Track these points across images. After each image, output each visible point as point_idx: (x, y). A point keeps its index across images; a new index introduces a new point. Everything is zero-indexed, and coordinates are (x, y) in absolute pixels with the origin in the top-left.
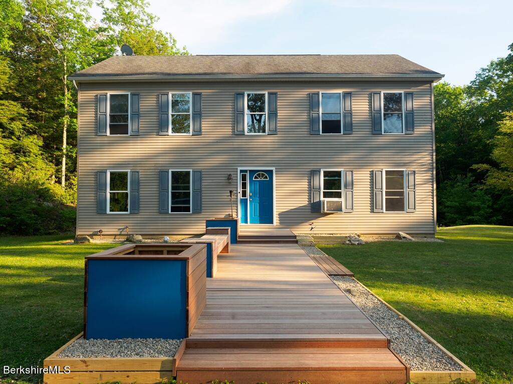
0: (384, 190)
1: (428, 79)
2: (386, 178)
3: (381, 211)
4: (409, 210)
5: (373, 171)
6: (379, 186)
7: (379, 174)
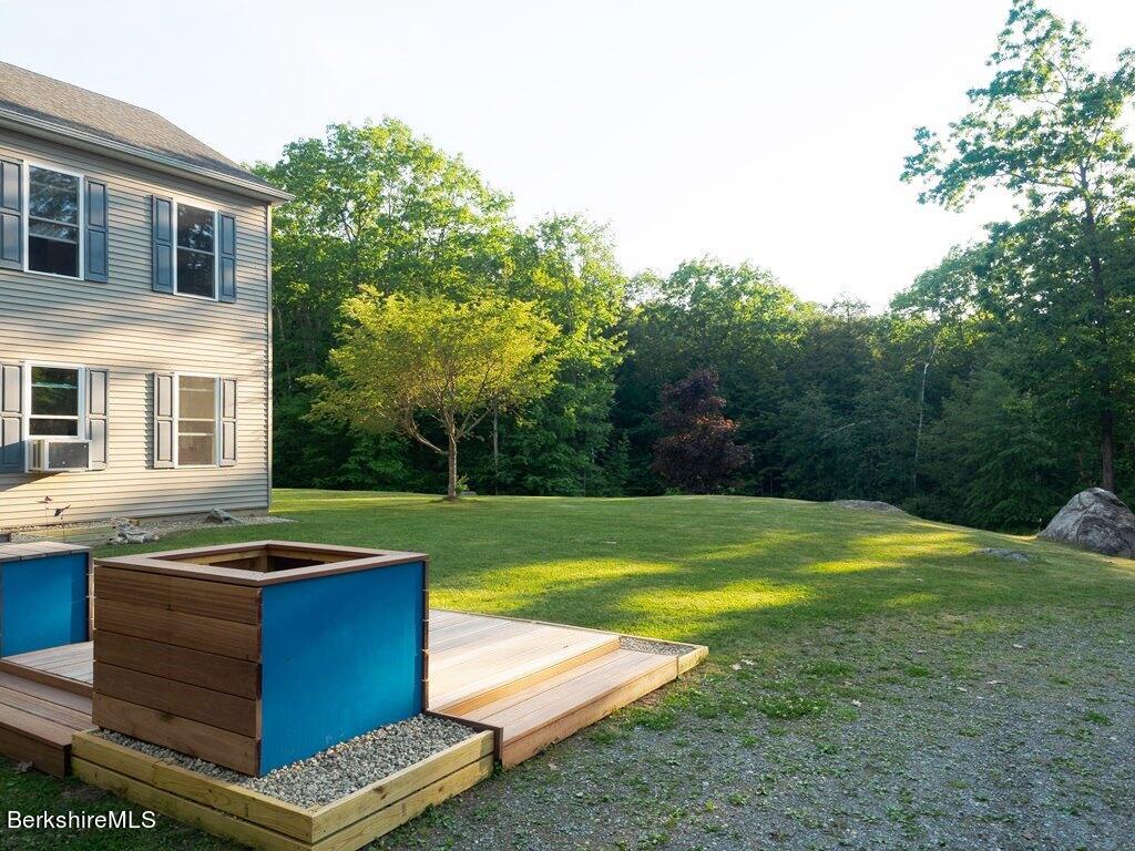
0: (176, 418)
1: (262, 197)
2: (181, 392)
3: (169, 465)
4: (224, 462)
5: (153, 375)
6: (165, 409)
7: (165, 382)
